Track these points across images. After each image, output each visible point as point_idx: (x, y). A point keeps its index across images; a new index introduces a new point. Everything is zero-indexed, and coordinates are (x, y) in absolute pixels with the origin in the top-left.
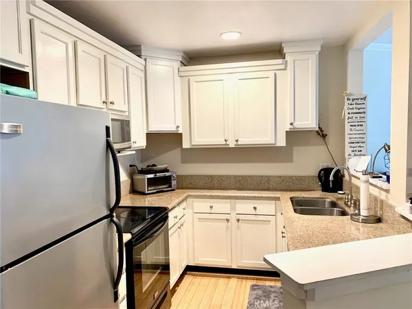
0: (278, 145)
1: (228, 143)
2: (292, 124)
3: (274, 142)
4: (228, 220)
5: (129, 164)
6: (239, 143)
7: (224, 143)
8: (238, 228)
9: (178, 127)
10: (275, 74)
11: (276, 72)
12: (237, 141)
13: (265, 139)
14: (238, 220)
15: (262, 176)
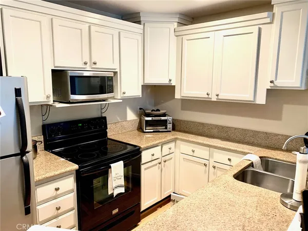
0: (258, 102)
1: (210, 96)
2: (272, 82)
3: (252, 100)
4: (205, 165)
5: (139, 107)
6: (219, 97)
7: (207, 96)
8: (214, 174)
9: (170, 80)
10: (260, 30)
11: (260, 26)
12: (217, 95)
13: (244, 95)
14: (214, 167)
15: (248, 130)
